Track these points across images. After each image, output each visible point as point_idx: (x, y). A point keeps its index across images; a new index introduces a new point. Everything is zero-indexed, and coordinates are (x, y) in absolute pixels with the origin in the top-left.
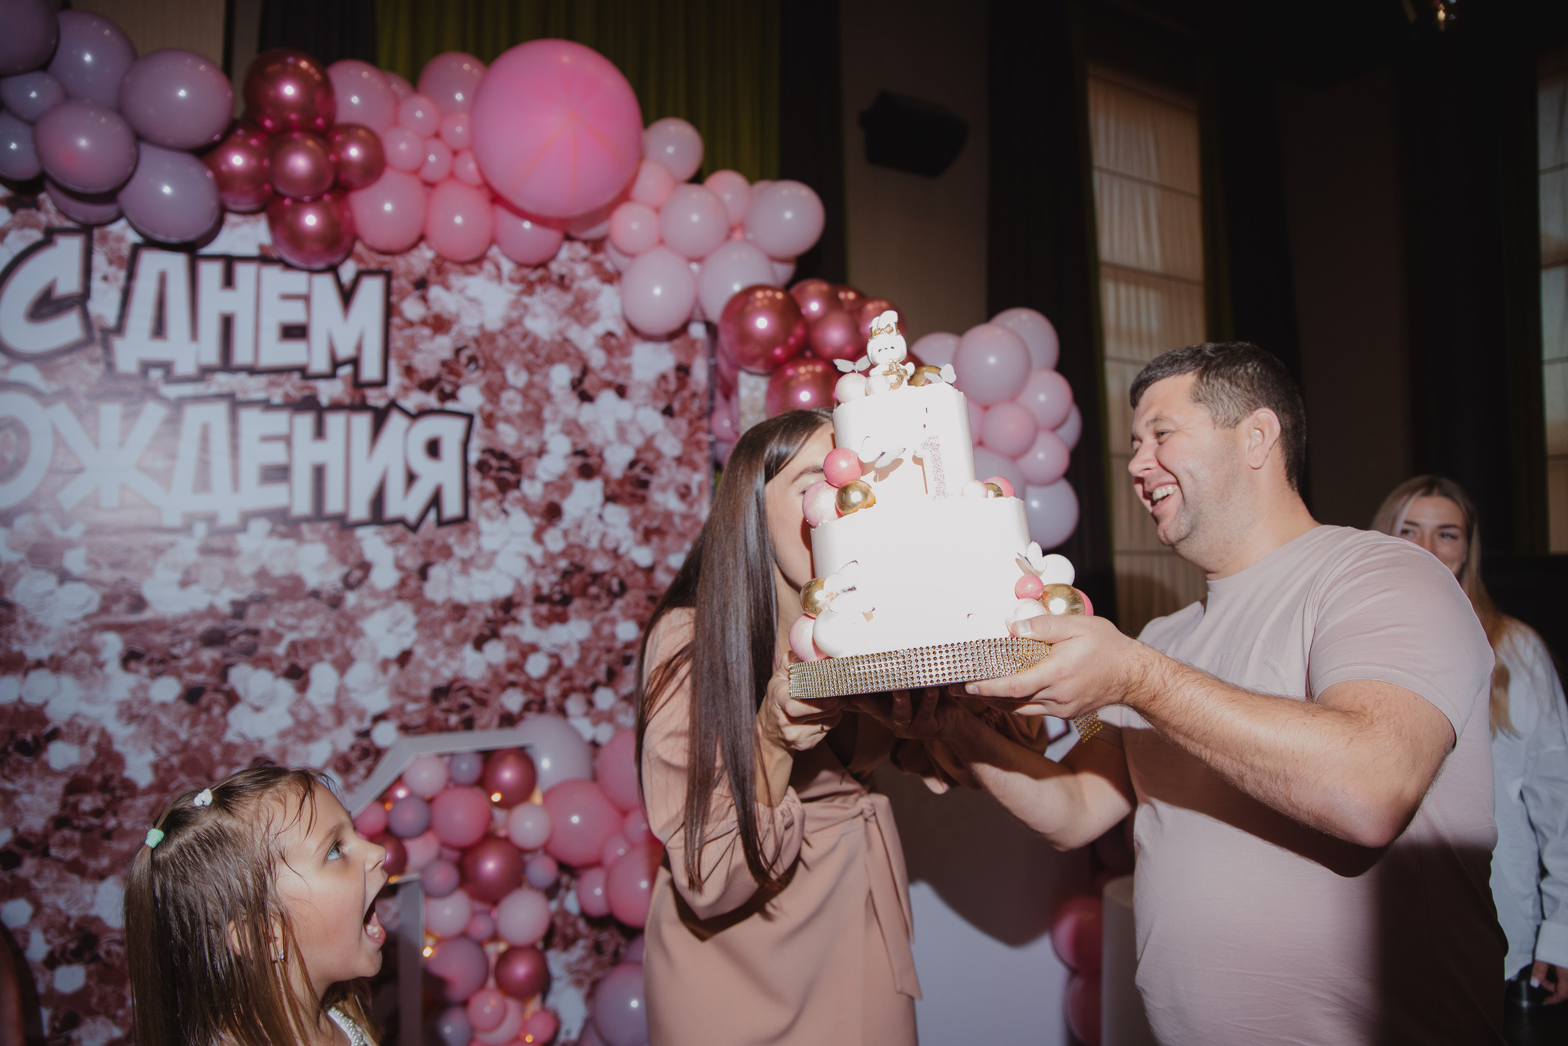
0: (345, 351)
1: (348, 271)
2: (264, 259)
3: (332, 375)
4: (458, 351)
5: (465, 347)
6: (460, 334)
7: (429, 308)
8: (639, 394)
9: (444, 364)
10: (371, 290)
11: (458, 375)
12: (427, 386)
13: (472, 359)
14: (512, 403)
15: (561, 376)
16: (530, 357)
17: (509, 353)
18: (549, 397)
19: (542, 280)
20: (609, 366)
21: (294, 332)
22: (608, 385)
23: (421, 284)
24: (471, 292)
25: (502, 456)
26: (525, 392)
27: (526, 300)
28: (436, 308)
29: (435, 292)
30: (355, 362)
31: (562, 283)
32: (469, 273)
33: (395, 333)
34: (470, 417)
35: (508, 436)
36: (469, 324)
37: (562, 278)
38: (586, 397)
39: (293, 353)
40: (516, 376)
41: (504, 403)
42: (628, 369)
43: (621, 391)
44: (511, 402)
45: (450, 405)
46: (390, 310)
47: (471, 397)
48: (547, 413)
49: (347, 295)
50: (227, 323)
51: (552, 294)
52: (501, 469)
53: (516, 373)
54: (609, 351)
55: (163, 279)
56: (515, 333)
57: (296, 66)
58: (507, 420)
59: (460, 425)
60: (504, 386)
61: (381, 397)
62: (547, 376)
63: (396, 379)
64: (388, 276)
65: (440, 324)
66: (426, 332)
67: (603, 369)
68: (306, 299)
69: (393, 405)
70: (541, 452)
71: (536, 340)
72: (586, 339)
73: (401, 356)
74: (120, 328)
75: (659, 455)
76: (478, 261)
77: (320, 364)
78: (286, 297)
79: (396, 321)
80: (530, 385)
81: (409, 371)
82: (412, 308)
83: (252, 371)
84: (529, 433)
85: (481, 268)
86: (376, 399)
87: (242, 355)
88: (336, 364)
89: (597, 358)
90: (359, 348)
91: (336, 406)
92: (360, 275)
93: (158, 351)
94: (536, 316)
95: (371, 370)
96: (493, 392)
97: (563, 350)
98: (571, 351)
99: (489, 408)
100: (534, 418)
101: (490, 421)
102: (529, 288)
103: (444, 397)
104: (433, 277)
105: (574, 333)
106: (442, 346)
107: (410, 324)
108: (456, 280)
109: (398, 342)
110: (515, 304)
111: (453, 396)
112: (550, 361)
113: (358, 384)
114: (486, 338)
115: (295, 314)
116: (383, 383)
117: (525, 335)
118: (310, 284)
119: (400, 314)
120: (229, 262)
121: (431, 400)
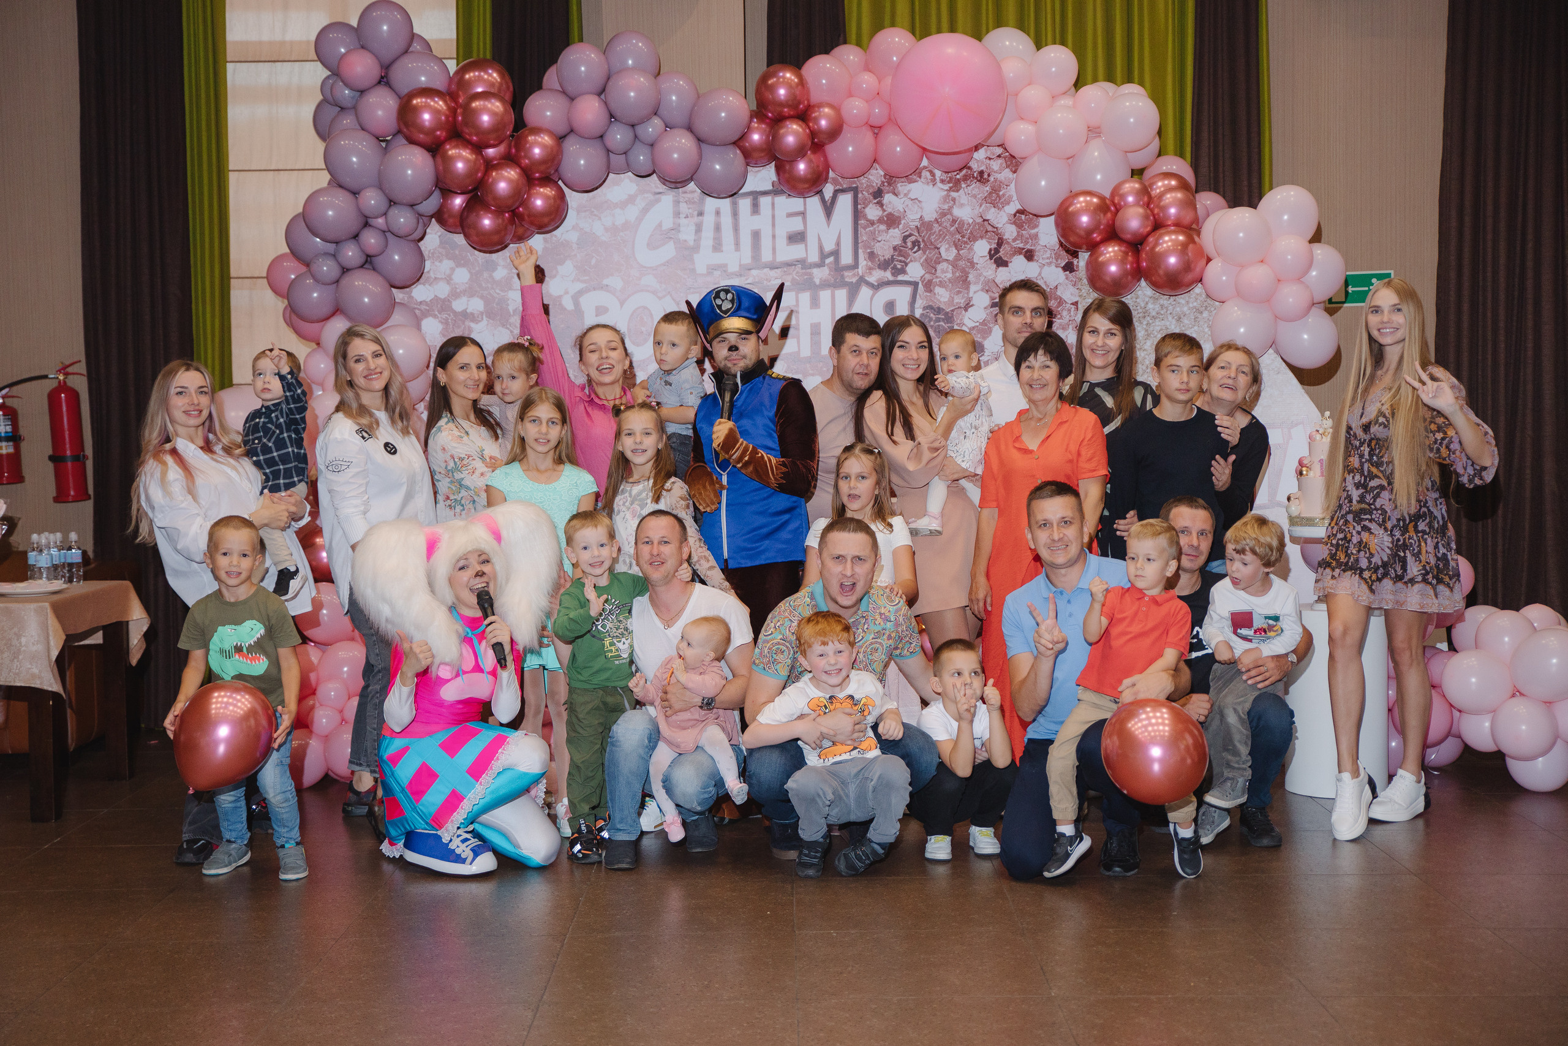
0: (829, 247)
1: (828, 190)
2: (775, 192)
3: (820, 265)
4: (905, 238)
5: (910, 235)
6: (907, 225)
7: (884, 211)
8: (1042, 256)
9: (895, 248)
10: (845, 202)
11: (906, 256)
12: (884, 265)
13: (915, 243)
14: (945, 271)
15: (982, 248)
16: (958, 236)
17: (941, 236)
18: (973, 265)
19: (966, 178)
20: (1019, 236)
21: (797, 238)
22: (1019, 251)
23: (878, 194)
24: (912, 195)
25: (939, 310)
26: (954, 264)
27: (954, 194)
28: (889, 210)
29: (888, 198)
30: (836, 253)
31: (982, 177)
32: (911, 182)
33: (861, 230)
34: (915, 285)
35: (942, 296)
36: (912, 218)
37: (981, 173)
38: (1001, 263)
39: (796, 252)
40: (948, 252)
41: (939, 273)
42: (1036, 237)
43: (1029, 256)
44: (943, 271)
45: (900, 278)
46: (857, 214)
47: (915, 271)
48: (971, 277)
49: (828, 209)
50: (756, 235)
51: (975, 188)
52: (938, 320)
53: (947, 250)
54: (1020, 226)
55: (718, 213)
56: (946, 221)
57: (784, 77)
58: (941, 284)
59: (907, 291)
60: (939, 260)
61: (854, 275)
62: (971, 249)
63: (863, 262)
64: (855, 191)
65: (891, 221)
66: (883, 227)
67: (1014, 240)
68: (803, 214)
69: (862, 280)
70: (967, 306)
71: (962, 223)
72: (1001, 218)
73: (866, 247)
74: (696, 248)
75: (1061, 302)
76: (918, 172)
77: (814, 257)
78: (790, 215)
79: (862, 222)
80: (958, 257)
81: (872, 256)
82: (872, 212)
83: (773, 266)
84: (959, 292)
85: (920, 177)
86: (850, 277)
87: (766, 256)
88: (823, 256)
89: (1010, 232)
90: (838, 244)
91: (825, 285)
92: (836, 193)
93: (717, 259)
94: (962, 205)
95: (846, 258)
96: (931, 266)
97: (985, 228)
98: (990, 228)
99: (928, 277)
100: (963, 282)
101: (929, 286)
102: (956, 185)
103: (898, 272)
104: (886, 188)
105: (992, 214)
106: (894, 236)
107: (872, 223)
108: (902, 187)
109: (863, 237)
110: (946, 199)
111: (903, 271)
112: (973, 238)
113: (838, 269)
114: (925, 226)
115: (796, 225)
116: (855, 266)
117: (954, 221)
118: (805, 204)
119: (865, 217)
120: (756, 195)
121: (888, 275)
